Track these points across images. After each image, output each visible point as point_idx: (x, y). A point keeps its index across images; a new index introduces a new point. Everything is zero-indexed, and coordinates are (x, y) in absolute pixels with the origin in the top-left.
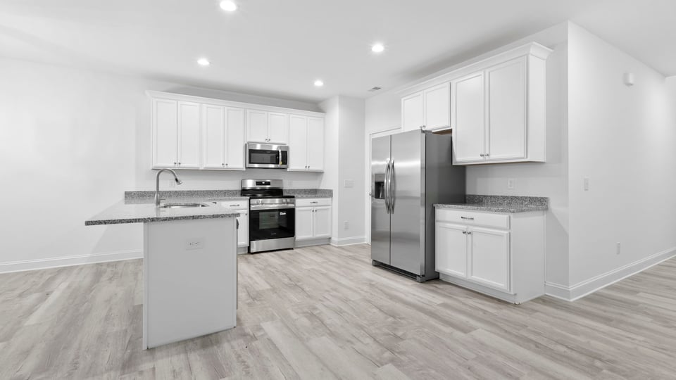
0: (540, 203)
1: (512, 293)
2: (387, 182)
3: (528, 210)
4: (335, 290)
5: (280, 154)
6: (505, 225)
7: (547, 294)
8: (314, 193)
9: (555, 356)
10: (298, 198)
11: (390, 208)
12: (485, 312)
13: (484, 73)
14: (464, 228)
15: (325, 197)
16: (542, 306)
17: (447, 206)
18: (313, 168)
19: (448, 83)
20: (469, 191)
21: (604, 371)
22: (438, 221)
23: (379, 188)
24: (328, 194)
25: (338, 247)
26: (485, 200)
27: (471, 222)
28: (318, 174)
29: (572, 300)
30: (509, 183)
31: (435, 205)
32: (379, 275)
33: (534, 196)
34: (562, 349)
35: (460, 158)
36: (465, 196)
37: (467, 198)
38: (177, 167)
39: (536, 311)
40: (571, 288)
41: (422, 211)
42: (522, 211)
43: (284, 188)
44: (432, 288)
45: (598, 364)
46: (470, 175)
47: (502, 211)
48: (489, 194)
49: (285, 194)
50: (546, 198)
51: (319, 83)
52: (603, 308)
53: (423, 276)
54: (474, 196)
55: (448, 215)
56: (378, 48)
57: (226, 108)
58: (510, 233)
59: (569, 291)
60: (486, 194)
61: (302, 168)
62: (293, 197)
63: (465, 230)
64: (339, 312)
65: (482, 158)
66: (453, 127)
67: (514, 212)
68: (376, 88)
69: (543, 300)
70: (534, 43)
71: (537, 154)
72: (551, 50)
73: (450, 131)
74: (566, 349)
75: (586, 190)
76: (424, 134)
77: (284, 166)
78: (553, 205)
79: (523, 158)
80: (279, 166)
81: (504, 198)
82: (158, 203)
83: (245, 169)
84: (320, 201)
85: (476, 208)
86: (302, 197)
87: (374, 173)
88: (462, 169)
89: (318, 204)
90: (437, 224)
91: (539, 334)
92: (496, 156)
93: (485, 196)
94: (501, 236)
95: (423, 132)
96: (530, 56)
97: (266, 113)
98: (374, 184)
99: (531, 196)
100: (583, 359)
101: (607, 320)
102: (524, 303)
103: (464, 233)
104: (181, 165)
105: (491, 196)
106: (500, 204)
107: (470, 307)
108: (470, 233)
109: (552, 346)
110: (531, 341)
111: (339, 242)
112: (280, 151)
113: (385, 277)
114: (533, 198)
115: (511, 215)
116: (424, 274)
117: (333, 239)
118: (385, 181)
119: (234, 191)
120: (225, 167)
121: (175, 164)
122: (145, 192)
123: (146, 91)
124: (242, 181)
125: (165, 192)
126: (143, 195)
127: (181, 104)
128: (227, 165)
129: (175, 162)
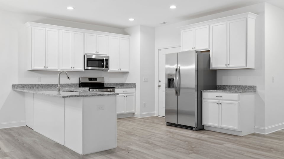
0: (252, 89)
1: (240, 131)
2: (176, 78)
3: (247, 92)
4: (153, 135)
5: (105, 61)
6: (237, 98)
7: (255, 132)
8: (122, 85)
9: (256, 149)
10: (116, 88)
11: (177, 92)
12: (228, 139)
13: (227, 23)
14: (217, 101)
15: (132, 88)
16: (253, 136)
17: (208, 91)
18: (123, 70)
19: (208, 26)
20: (219, 83)
21: (274, 151)
22: (204, 99)
23: (170, 82)
24: (133, 86)
25: (140, 118)
26: (226, 88)
27: (221, 98)
28: (125, 73)
29: (266, 134)
30: (238, 79)
31: (202, 91)
32: (172, 129)
33: (250, 85)
34: (259, 147)
35: (214, 66)
36: (216, 86)
37: (217, 87)
38: (46, 69)
39: (251, 138)
40: (266, 128)
41: (196, 94)
42: (244, 92)
43: (105, 83)
44: (201, 132)
45: (272, 150)
46: (219, 75)
47: (236, 92)
48: (229, 85)
49: (105, 86)
50: (255, 86)
51: (131, 20)
52: (279, 136)
53: (197, 127)
54: (221, 86)
55: (209, 96)
56: (173, 7)
57: (73, 32)
58: (239, 103)
59: (265, 130)
60: (227, 85)
61: (116, 70)
62: (114, 88)
63: (218, 103)
64: (162, 142)
65: (226, 66)
66: (210, 49)
67: (241, 92)
68: (164, 23)
69: (254, 134)
70: (250, 12)
71: (251, 65)
72: (258, 15)
73: (209, 51)
74: (261, 147)
75: (273, 82)
76: (197, 53)
77: (106, 69)
78: (258, 89)
79: (245, 67)
80: (103, 69)
81: (236, 86)
82: (59, 90)
83: (84, 71)
84: (129, 90)
85: (223, 91)
86: (119, 88)
87: (167, 73)
88: (215, 71)
89: (128, 92)
90: (203, 101)
91: (251, 144)
92: (232, 65)
93: (227, 86)
94: (235, 104)
95: (196, 52)
96: (248, 18)
97: (96, 35)
98: (167, 80)
99: (249, 85)
100: (267, 149)
101: (279, 139)
102: (245, 136)
103: (218, 104)
104: (48, 68)
105: (230, 86)
106: (234, 90)
107: (222, 138)
108: (220, 104)
109: (256, 147)
110: (248, 146)
111: (141, 115)
112: (104, 59)
113: (175, 130)
114: (249, 86)
115: (240, 94)
116: (197, 126)
117: (136, 113)
118: (175, 78)
119: (75, 84)
120: (73, 69)
121: (45, 67)
122: (24, 85)
123: (28, 22)
124: (80, 78)
125: (36, 84)
126: (23, 86)
127: (48, 30)
128: (74, 68)
129: (45, 66)
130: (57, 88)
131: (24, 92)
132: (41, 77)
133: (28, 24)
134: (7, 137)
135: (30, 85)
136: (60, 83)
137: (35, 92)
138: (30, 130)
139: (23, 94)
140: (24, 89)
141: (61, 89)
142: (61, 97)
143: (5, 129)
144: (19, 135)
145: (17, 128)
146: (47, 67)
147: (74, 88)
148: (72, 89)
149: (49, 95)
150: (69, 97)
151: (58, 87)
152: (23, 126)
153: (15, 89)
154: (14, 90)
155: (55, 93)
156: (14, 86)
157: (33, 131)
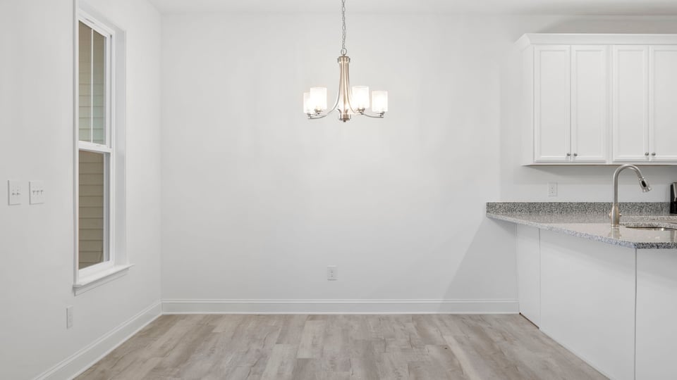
38: (571, 160)
57: (650, 47)
82: (617, 222)
104: (578, 158)
119: (657, 203)
120: (651, 158)
121: (568, 155)
122: (514, 204)
123: (525, 35)
124: (672, 186)
125: (544, 203)
126: (511, 208)
127: (577, 51)
128: (654, 155)
129: (569, 152)
130: (610, 217)
131: (515, 224)
132: (557, 184)
133: (526, 39)
134: (474, 338)
135: (530, 204)
136: (619, 201)
137: (546, 225)
138: (529, 327)
139: (512, 227)
140: (514, 216)
141: (621, 219)
142: (630, 247)
143: (470, 317)
144: (505, 339)
145: (499, 318)
146: (575, 155)
147: (655, 217)
148: (648, 219)
149: (591, 238)
150: (658, 247)
151: (612, 214)
152: (513, 315)
153: (494, 216)
154: (491, 218)
155: (602, 228)
156: (491, 207)
157: (537, 329)
